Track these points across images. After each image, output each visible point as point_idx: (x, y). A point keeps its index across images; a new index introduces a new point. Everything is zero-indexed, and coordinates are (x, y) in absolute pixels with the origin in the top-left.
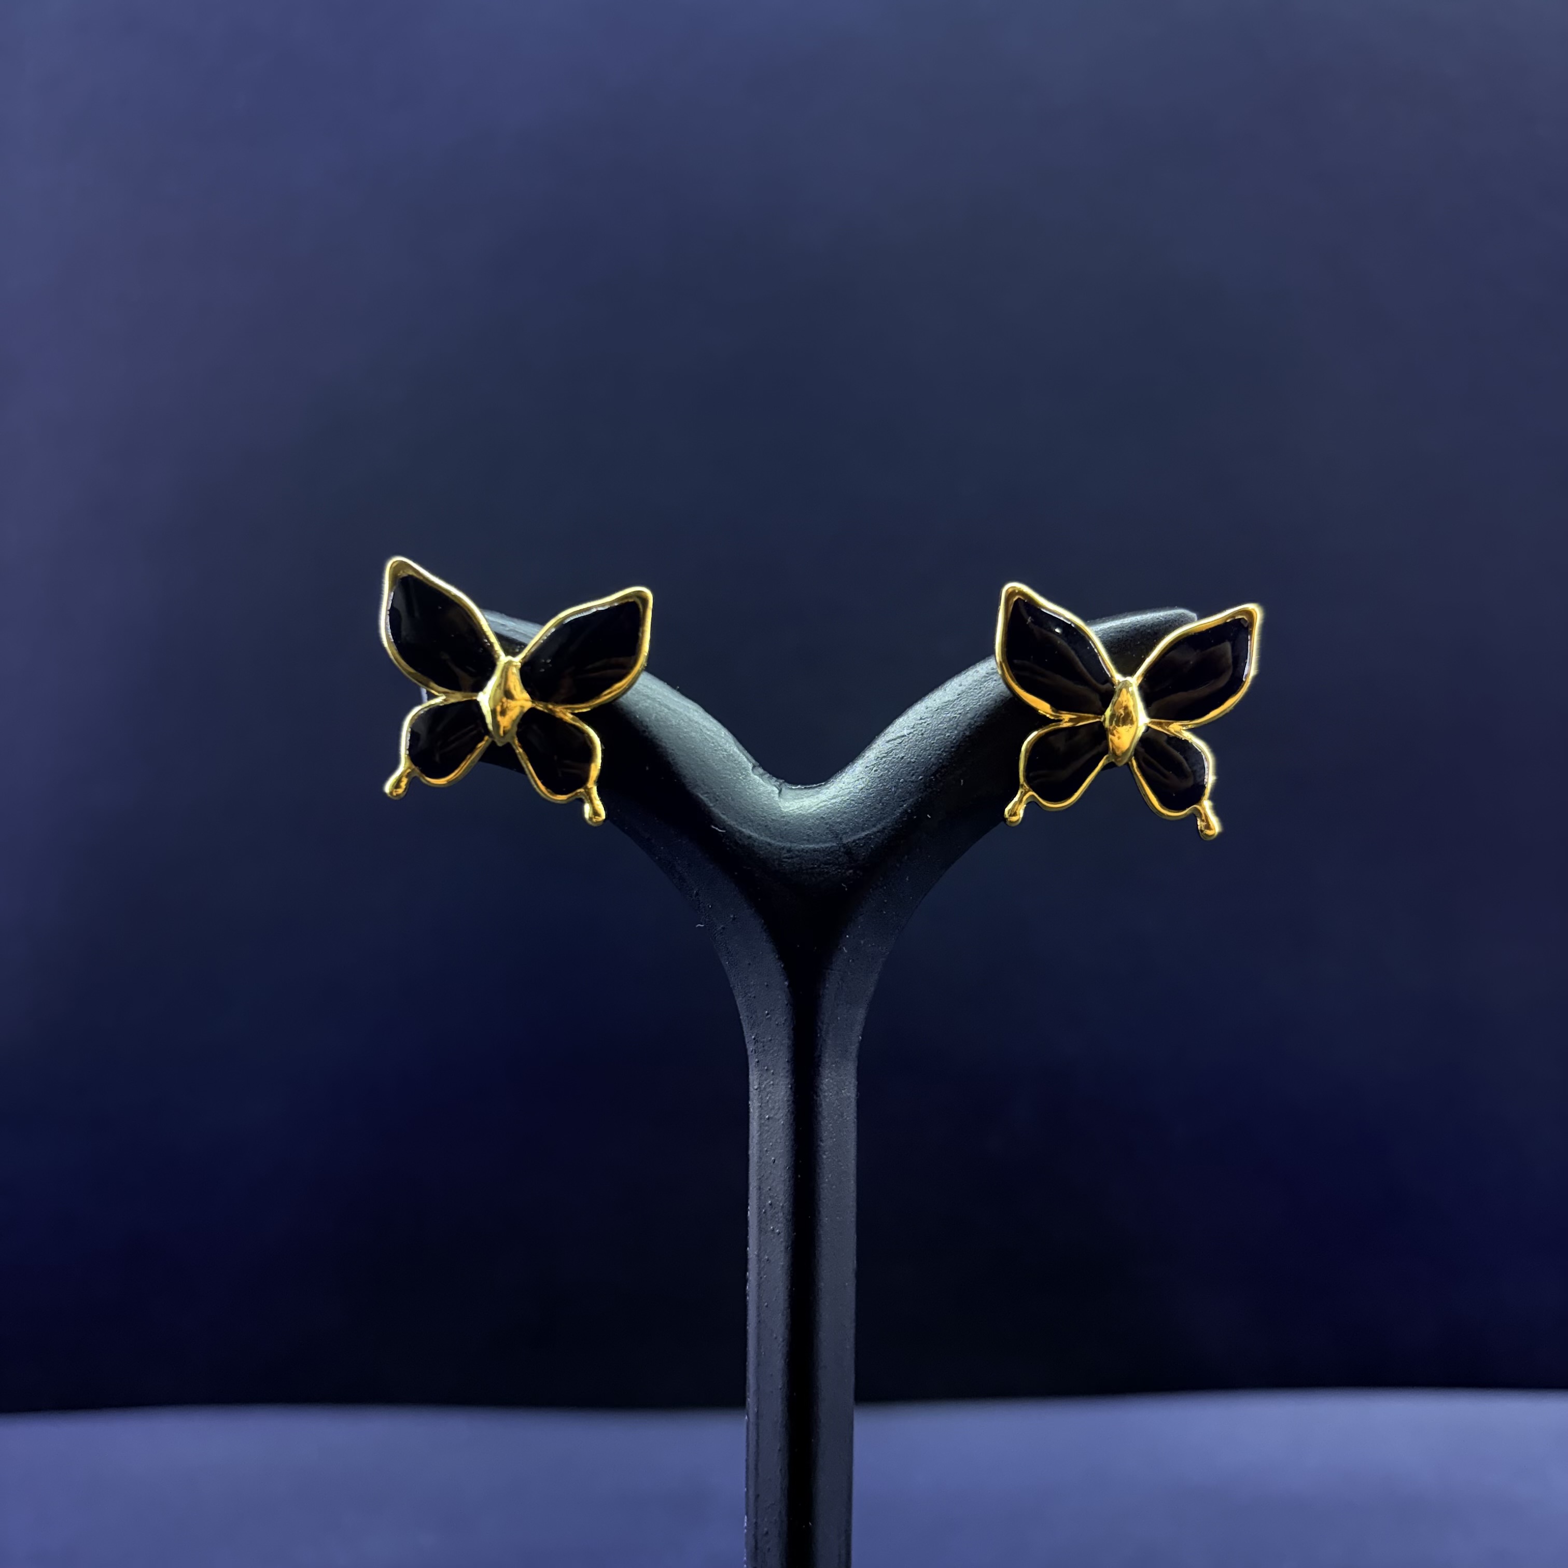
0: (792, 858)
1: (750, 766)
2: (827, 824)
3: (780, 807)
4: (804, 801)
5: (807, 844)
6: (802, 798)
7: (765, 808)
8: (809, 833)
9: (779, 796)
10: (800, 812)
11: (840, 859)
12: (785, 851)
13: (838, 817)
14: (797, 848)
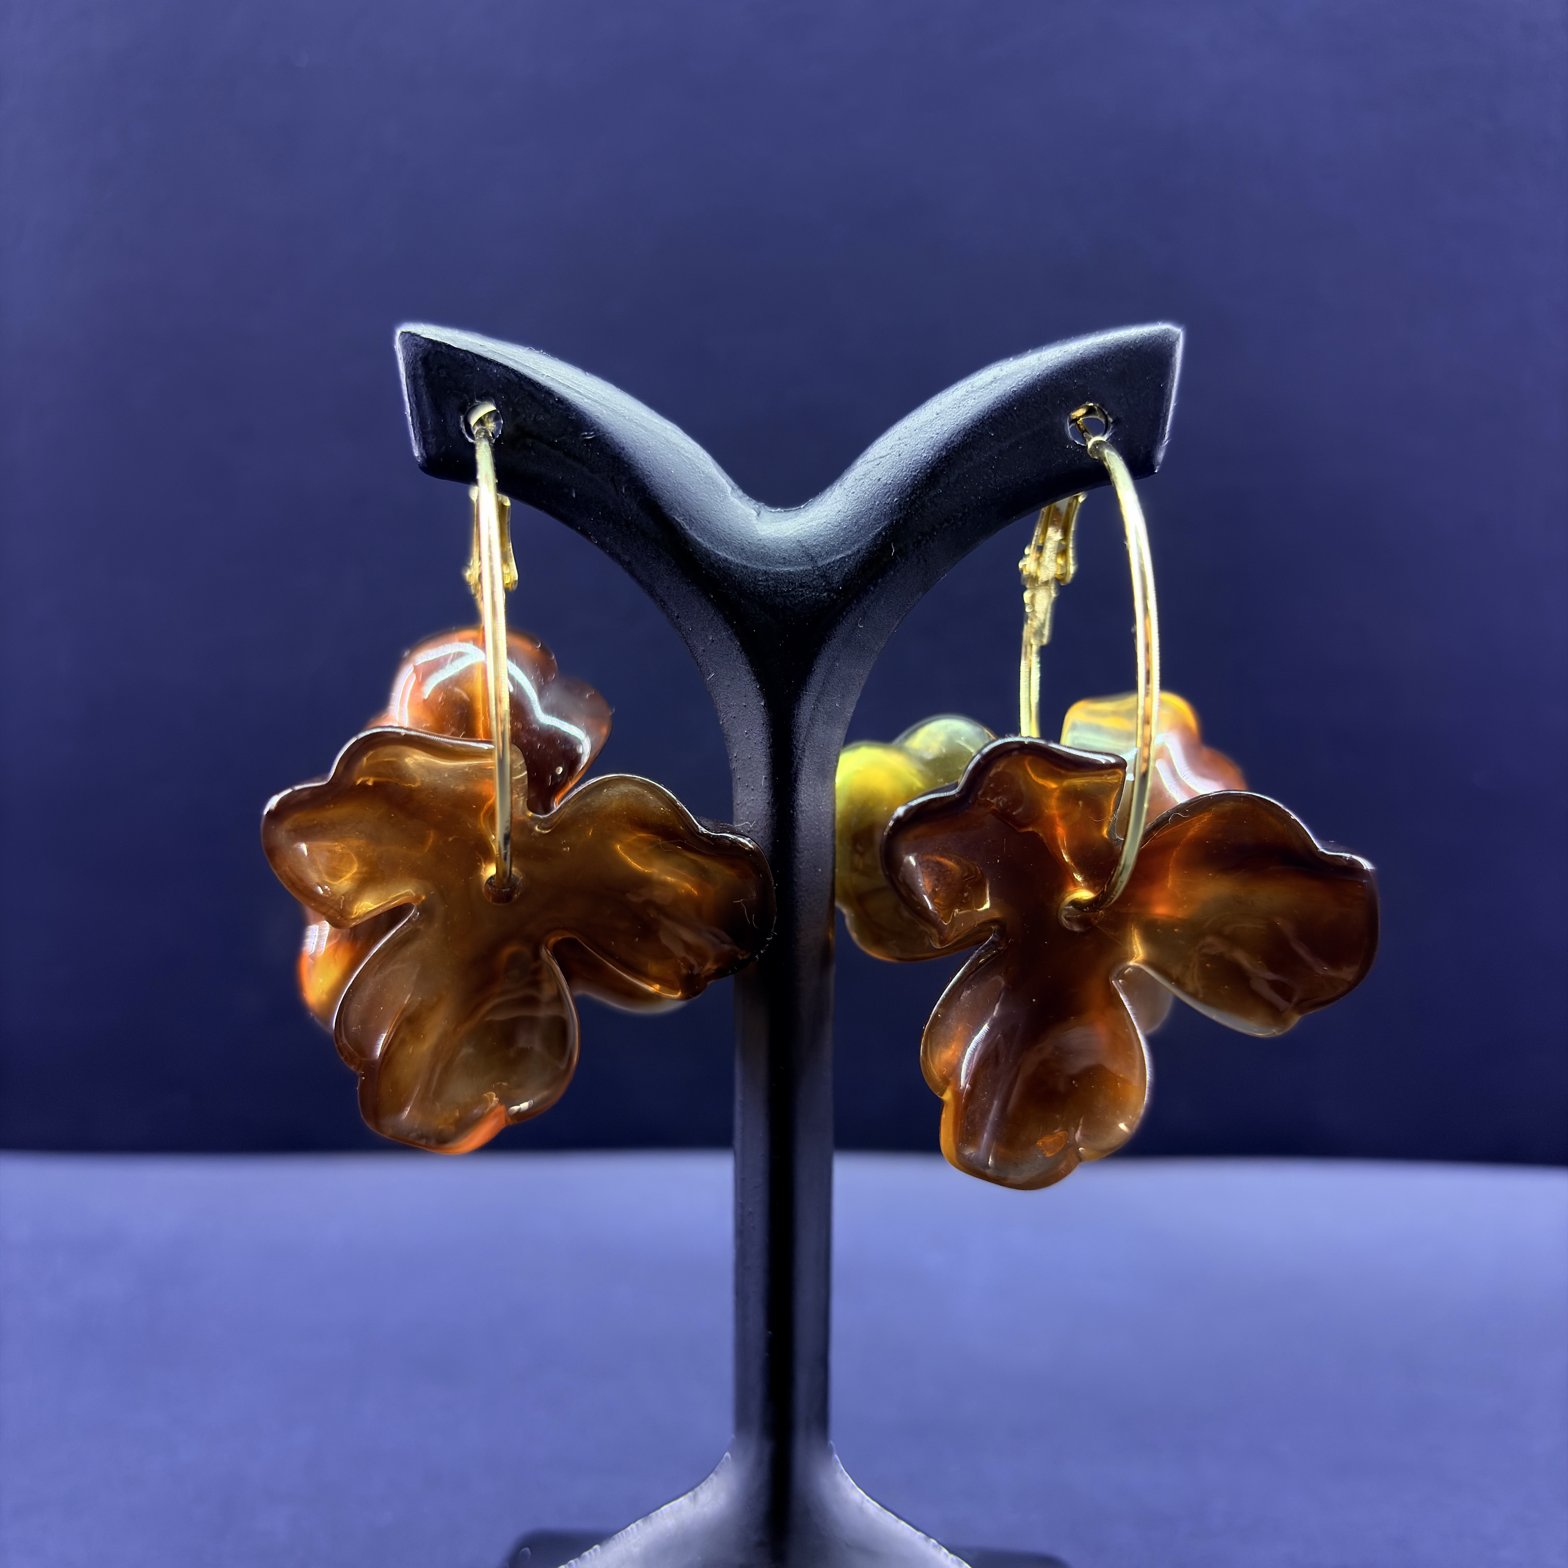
0: (767, 580)
1: (729, 489)
2: (802, 546)
3: (757, 530)
4: (781, 525)
5: (782, 568)
6: (780, 521)
7: (742, 530)
8: (784, 556)
9: (757, 519)
10: (777, 535)
11: (814, 583)
12: (760, 574)
13: (815, 540)
14: (772, 571)
